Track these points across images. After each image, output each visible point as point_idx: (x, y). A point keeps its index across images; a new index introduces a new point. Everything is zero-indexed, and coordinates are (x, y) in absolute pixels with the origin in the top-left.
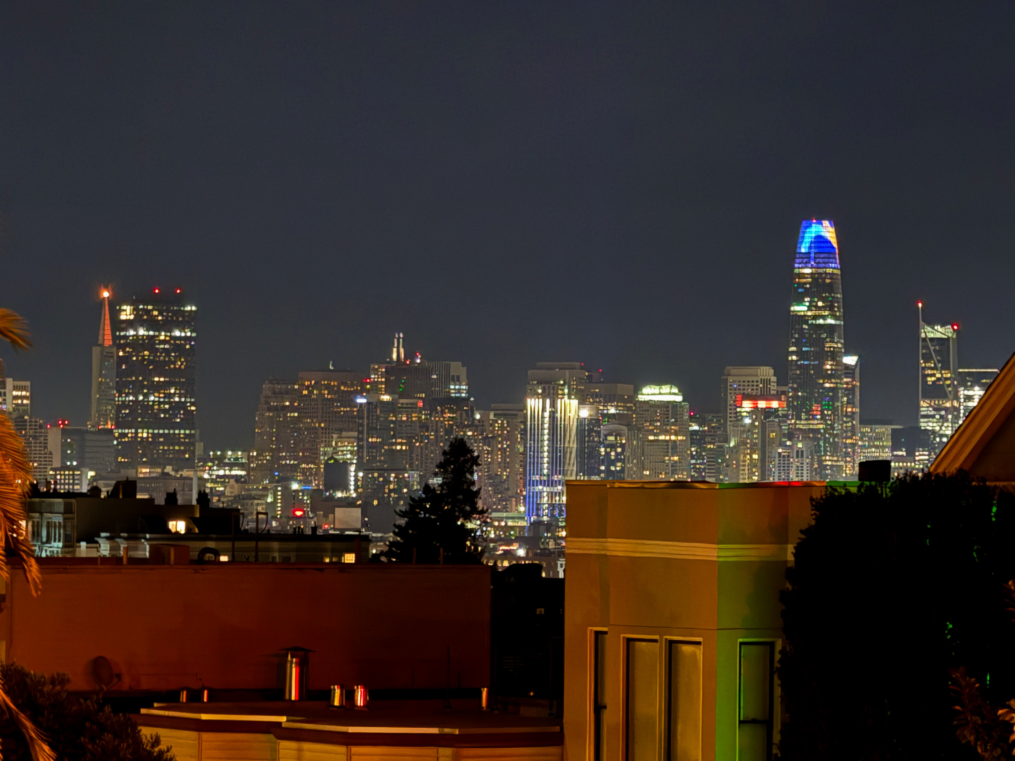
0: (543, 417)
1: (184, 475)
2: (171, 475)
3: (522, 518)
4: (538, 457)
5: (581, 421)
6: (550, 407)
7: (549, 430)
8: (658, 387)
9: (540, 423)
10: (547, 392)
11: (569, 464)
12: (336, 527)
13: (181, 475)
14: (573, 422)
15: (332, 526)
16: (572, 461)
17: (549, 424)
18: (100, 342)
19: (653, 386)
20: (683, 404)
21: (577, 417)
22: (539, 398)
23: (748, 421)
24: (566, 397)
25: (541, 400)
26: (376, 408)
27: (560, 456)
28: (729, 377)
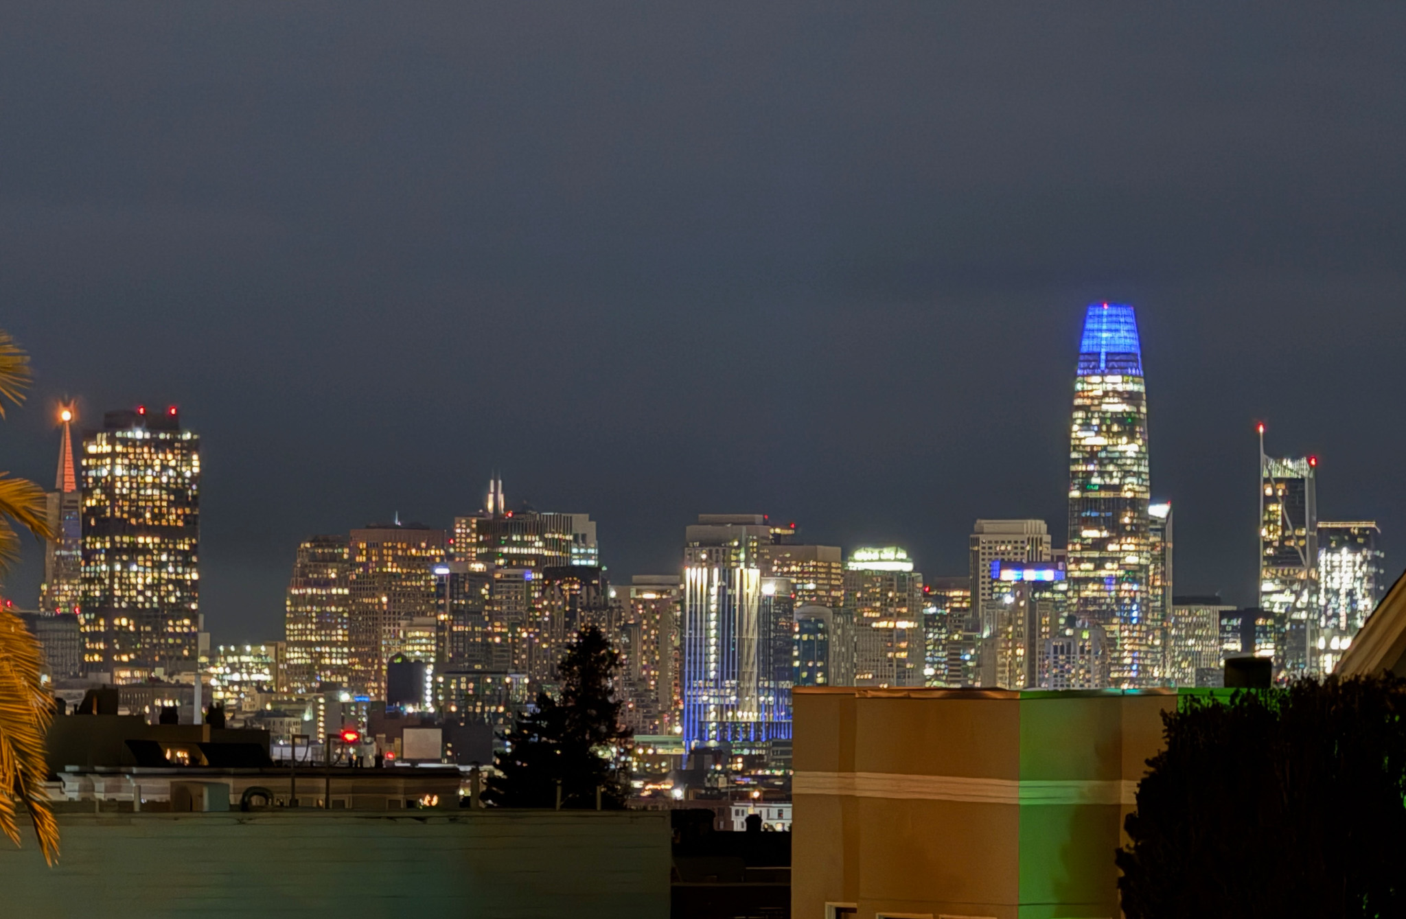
0: (708, 595)
1: (181, 682)
2: (163, 681)
3: (678, 743)
4: (701, 654)
5: (764, 602)
6: (719, 580)
7: (718, 613)
8: (876, 552)
9: (704, 603)
10: (714, 558)
11: (747, 664)
12: (405, 756)
13: (178, 681)
14: (753, 602)
15: (399, 755)
16: (751, 660)
17: (718, 605)
18: (57, 486)
19: (870, 549)
20: (914, 575)
21: (758, 594)
22: (702, 567)
23: (1009, 599)
24: (742, 565)
25: (705, 570)
26: (464, 582)
27: (734, 652)
28: (980, 536)
